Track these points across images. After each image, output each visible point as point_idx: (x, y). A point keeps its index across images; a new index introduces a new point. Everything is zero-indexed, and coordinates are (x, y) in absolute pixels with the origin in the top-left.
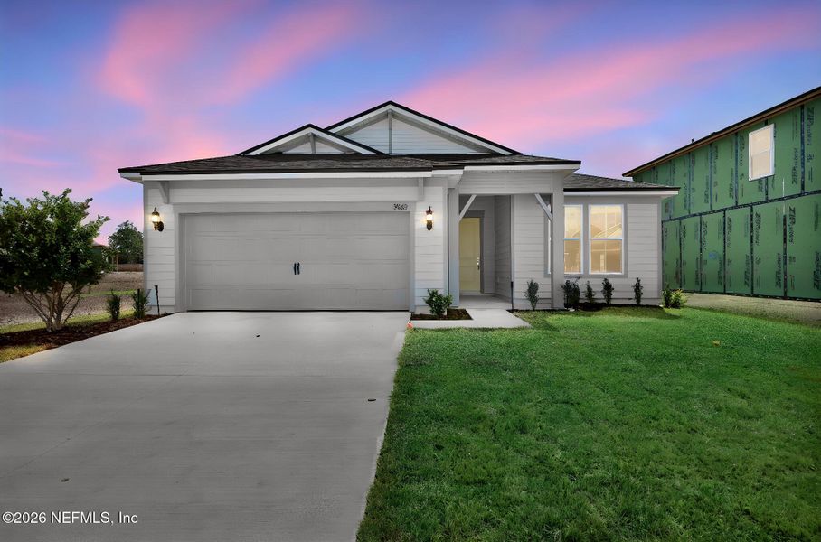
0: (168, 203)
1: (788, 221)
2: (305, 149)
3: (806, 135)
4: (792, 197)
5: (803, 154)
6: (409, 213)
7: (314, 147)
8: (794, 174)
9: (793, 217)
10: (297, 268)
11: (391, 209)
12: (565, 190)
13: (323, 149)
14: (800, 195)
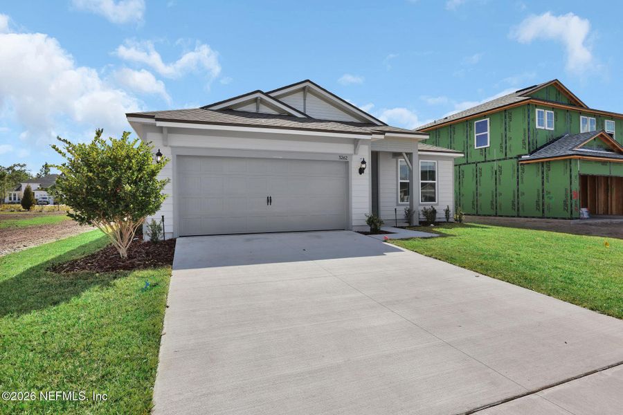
0: (166, 146)
1: (498, 173)
2: (251, 108)
3: (507, 126)
4: (500, 160)
5: (506, 136)
6: (348, 162)
7: (258, 108)
8: (501, 147)
9: (500, 171)
10: (269, 200)
11: (337, 159)
12: (419, 150)
13: (264, 109)
14: (504, 159)
